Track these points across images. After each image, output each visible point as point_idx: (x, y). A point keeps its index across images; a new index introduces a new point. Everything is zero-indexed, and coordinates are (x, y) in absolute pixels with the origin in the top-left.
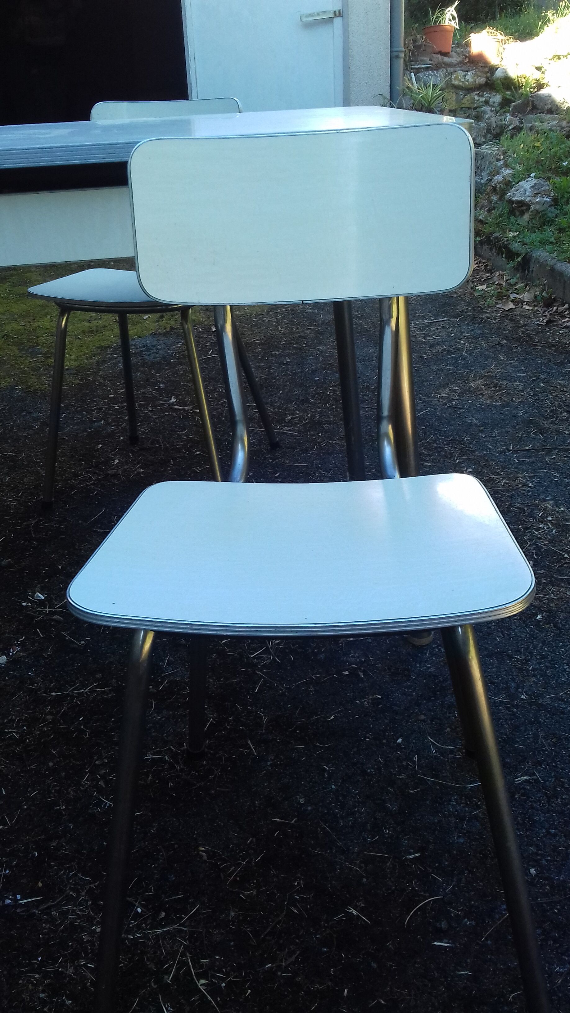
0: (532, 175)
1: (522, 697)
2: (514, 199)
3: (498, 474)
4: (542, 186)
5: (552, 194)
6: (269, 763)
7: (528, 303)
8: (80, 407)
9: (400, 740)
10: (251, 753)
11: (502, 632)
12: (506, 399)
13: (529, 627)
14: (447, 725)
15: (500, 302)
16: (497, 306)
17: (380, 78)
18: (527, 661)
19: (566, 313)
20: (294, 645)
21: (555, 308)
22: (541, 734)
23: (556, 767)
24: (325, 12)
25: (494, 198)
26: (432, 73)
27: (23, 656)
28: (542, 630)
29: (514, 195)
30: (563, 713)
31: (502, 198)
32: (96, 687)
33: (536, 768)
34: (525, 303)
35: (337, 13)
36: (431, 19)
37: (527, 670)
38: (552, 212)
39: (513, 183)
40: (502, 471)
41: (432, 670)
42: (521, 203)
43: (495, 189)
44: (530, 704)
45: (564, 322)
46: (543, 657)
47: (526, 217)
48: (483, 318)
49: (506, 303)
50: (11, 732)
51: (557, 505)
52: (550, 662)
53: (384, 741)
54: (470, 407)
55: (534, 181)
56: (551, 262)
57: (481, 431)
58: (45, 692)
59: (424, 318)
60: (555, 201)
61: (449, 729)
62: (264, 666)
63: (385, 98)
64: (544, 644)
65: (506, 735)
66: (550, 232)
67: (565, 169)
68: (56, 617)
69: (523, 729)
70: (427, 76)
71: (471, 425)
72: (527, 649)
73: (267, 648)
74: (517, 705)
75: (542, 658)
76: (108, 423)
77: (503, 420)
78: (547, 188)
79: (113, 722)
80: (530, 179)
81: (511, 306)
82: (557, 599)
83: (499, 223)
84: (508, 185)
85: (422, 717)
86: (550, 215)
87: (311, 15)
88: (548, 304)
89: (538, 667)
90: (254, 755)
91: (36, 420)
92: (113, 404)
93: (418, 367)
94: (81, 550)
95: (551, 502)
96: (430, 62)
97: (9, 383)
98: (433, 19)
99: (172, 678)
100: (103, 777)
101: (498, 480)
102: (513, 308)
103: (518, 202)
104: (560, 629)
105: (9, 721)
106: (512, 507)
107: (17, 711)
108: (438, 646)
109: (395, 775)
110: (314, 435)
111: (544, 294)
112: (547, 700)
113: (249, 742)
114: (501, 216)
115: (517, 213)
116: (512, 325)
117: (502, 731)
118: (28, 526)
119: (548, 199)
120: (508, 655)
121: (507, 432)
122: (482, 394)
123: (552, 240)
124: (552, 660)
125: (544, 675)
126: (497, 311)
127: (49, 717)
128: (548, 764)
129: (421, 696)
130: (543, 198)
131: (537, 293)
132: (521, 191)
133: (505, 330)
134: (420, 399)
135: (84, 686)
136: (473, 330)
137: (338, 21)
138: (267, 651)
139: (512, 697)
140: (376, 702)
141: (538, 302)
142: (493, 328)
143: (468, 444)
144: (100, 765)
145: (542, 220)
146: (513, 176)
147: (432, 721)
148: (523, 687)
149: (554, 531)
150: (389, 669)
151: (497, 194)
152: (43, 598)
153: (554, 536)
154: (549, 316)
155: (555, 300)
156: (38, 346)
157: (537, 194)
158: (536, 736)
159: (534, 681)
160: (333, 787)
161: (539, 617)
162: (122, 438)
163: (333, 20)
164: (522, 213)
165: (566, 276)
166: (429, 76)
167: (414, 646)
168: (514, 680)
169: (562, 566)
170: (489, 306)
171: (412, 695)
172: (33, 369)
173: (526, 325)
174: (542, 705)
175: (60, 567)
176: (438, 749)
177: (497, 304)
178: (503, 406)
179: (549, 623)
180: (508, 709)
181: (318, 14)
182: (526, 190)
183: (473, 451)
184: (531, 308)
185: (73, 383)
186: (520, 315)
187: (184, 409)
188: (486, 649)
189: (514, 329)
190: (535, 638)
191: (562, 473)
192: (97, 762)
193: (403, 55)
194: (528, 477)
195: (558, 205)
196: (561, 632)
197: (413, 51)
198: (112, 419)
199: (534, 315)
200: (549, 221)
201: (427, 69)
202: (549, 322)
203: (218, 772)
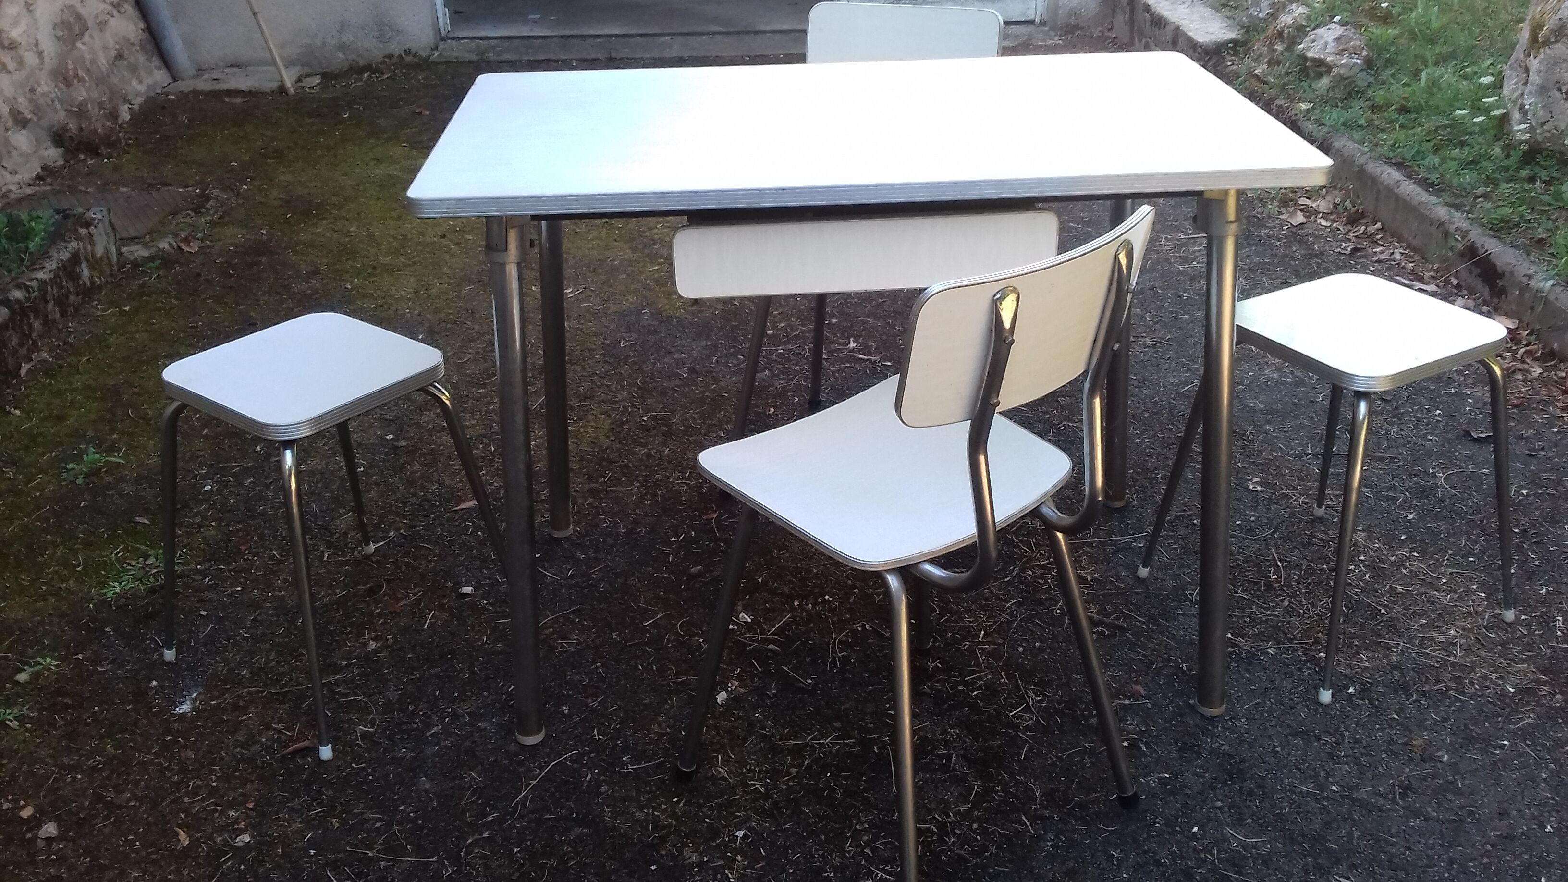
0: (1337, 19)
1: (1334, 788)
2: (1310, 55)
3: (1294, 489)
4: (1351, 39)
5: (1365, 53)
6: (1049, 844)
7: (1325, 216)
8: (734, 347)
9: (1195, 829)
10: (1027, 831)
11: (1307, 706)
12: (1299, 374)
13: (1339, 702)
14: (1247, 815)
15: (1284, 210)
16: (1281, 217)
18: (1338, 744)
19: (1379, 237)
20: (1059, 704)
21: (1363, 228)
22: (1357, 834)
23: (1374, 872)
25: (1279, 47)
27: (744, 694)
28: (1355, 707)
29: (1309, 49)
30: (1380, 810)
31: (1290, 48)
32: (838, 738)
33: (1352, 872)
34: (1320, 215)
37: (1339, 757)
38: (1363, 78)
39: (1308, 29)
40: (1298, 484)
41: (1226, 747)
42: (1319, 63)
43: (1280, 34)
44: (1342, 797)
45: (1376, 252)
46: (1357, 741)
47: (1325, 81)
48: (1260, 236)
49: (1293, 214)
50: (755, 785)
51: (1370, 538)
52: (1365, 748)
53: (1177, 828)
54: (1251, 382)
55: (1339, 31)
56: (1361, 160)
57: (1269, 422)
58: (780, 740)
59: (1178, 230)
60: (1369, 64)
61: (1249, 821)
62: (1028, 728)
64: (1357, 725)
65: (1316, 832)
66: (1358, 110)
67: (1384, 12)
68: (770, 646)
69: (1334, 825)
71: (1253, 410)
72: (1337, 729)
73: (1028, 704)
74: (1327, 798)
75: (1355, 743)
76: (775, 375)
77: (1296, 405)
78: (1358, 43)
79: (864, 781)
80: (1333, 26)
81: (1300, 218)
82: (1373, 669)
83: (1285, 85)
84: (1300, 31)
85: (1219, 804)
86: (1360, 83)
88: (1354, 220)
89: (1351, 752)
90: (1030, 832)
91: (680, 363)
92: (774, 345)
93: (1177, 313)
94: (780, 558)
95: (1363, 534)
97: (631, 303)
99: (921, 733)
100: (868, 844)
101: (1294, 498)
102: (1302, 224)
103: (1314, 60)
104: (1377, 707)
105: (749, 771)
106: (1314, 538)
107: (753, 759)
108: (1232, 718)
109: (1193, 868)
110: (1047, 413)
111: (1348, 203)
112: (1362, 794)
113: (1024, 818)
114: (1287, 74)
115: (1312, 75)
116: (1303, 252)
117: (1311, 827)
118: (710, 520)
119: (1358, 61)
120: (1315, 736)
121: (1302, 426)
122: (1267, 363)
123: (1362, 122)
124: (1368, 745)
125: (1358, 763)
126: (1281, 226)
127: (794, 770)
128: (1365, 869)
129: (1215, 778)
130: (1352, 58)
131: (1338, 200)
132: (1319, 44)
133: (1293, 259)
134: (1184, 366)
135: (824, 736)
136: (1248, 256)
138: (1028, 709)
139: (1321, 787)
140: (1163, 782)
141: (1339, 217)
142: (1276, 255)
143: (1253, 440)
144: (861, 830)
145: (1348, 90)
146: (1308, 18)
147: (1229, 809)
148: (1334, 776)
149: (1368, 576)
150: (1176, 743)
151: (1283, 41)
152: (750, 620)
153: (1366, 583)
154: (1353, 239)
155: (1363, 215)
156: (654, 244)
157: (1343, 50)
158: (1350, 835)
159: (1346, 770)
160: (1125, 876)
161: (1351, 690)
162: (797, 399)
164: (1320, 75)
165: (1382, 183)
167: (1202, 716)
168: (1322, 766)
169: (1377, 625)
170: (1269, 217)
171: (1205, 777)
172: (657, 281)
173: (1322, 253)
174: (1357, 800)
175: (760, 580)
176: (1240, 843)
177: (1281, 213)
178: (1296, 385)
179: (1363, 699)
180: (1317, 801)
182: (1326, 43)
183: (1260, 451)
184: (1329, 224)
185: (716, 309)
186: (1314, 235)
187: (870, 360)
188: (1289, 726)
189: (1306, 258)
190: (1347, 717)
191: (1377, 492)
192: (858, 827)
194: (1333, 495)
195: (1372, 69)
196: (1378, 712)
198: (778, 368)
199: (1333, 236)
200: (1358, 92)
202: (1355, 250)
203: (994, 850)
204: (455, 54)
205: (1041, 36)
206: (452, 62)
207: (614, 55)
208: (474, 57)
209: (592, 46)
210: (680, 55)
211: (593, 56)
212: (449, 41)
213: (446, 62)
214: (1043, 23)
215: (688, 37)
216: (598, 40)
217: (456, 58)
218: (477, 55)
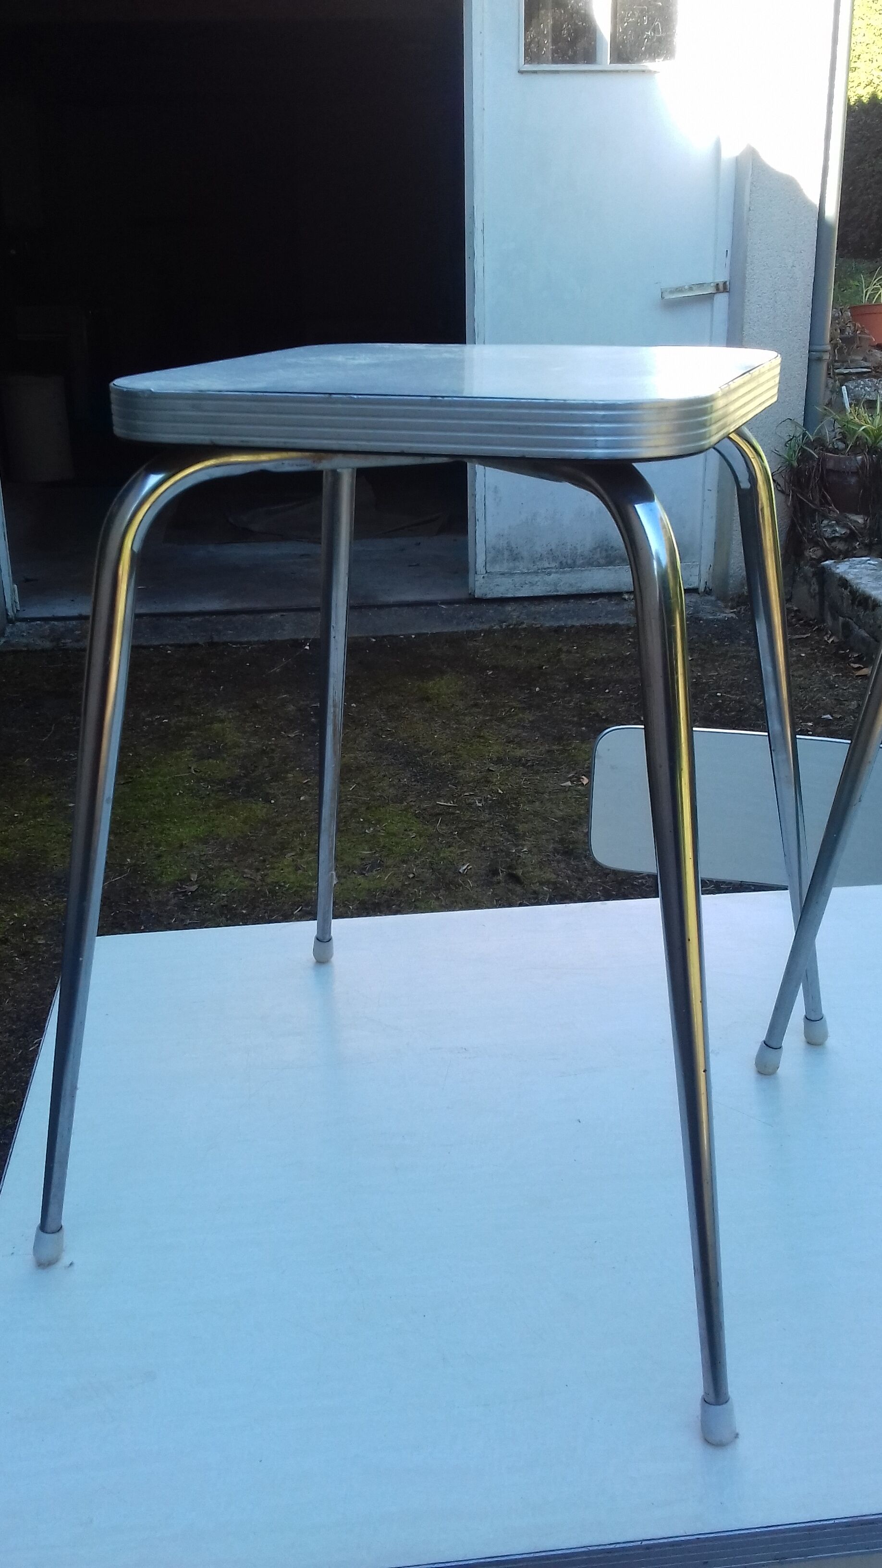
17: (789, 394)
24: (701, 285)
26: (870, 383)
35: (721, 287)
36: (864, 292)
63: (797, 424)
70: (861, 386)
87: (679, 290)
96: (866, 364)
98: (867, 292)
137: (722, 300)
163: (714, 296)
166: (865, 387)
181: (691, 289)
193: (827, 356)
197: (842, 347)
201: (860, 375)
204: (25, 641)
205: (708, 607)
206: (21, 651)
207: (216, 639)
208: (48, 644)
209: (189, 627)
210: (296, 637)
211: (191, 640)
212: (18, 623)
213: (15, 652)
214: (708, 592)
215: (302, 614)
216: (196, 619)
217: (27, 645)
218: (52, 641)
